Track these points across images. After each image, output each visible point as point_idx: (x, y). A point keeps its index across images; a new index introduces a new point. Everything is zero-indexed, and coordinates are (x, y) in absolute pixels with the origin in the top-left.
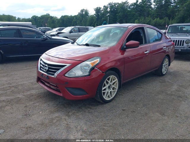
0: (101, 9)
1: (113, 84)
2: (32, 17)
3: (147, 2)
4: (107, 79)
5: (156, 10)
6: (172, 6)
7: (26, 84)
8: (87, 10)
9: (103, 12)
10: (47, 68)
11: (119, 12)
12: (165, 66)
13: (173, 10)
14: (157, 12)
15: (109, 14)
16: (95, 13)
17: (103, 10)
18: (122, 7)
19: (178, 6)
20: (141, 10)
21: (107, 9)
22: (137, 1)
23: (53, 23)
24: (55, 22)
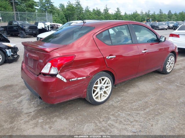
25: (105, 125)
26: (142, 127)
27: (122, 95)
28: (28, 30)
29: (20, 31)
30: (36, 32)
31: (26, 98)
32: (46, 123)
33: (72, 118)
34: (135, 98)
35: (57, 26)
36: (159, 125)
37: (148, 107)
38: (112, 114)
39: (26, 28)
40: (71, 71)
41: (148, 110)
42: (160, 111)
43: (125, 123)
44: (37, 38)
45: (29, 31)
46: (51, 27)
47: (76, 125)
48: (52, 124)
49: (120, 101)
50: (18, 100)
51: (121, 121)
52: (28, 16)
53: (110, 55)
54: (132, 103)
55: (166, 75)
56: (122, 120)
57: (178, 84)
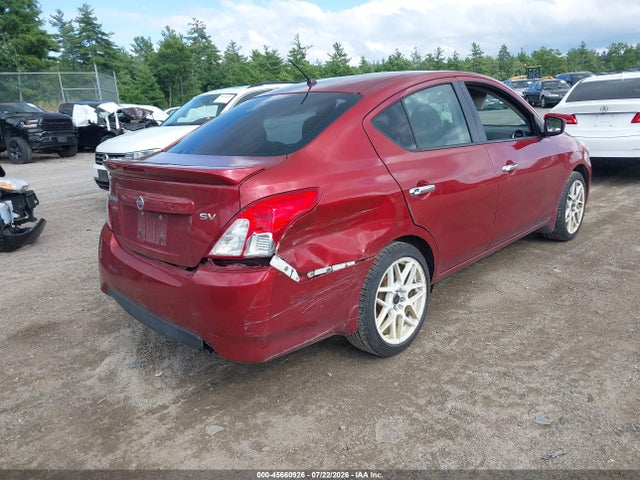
25: (442, 415)
26: (563, 407)
27: (454, 317)
28: (40, 134)
29: (8, 140)
30: (68, 138)
31: (127, 362)
32: (237, 436)
33: (321, 407)
34: (498, 322)
35: (144, 114)
36: (613, 396)
37: (552, 347)
38: (447, 378)
39: (32, 125)
40: (310, 242)
41: (556, 354)
42: (594, 353)
43: (502, 401)
44: (98, 154)
45: (44, 135)
46: (121, 119)
47: (343, 427)
48: (258, 436)
49: (455, 337)
50: (98, 370)
51: (486, 398)
52: (26, 86)
53: (420, 184)
54: (496, 338)
55: (566, 244)
56: (489, 393)
57: (613, 268)
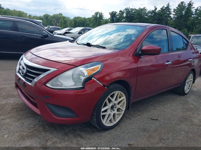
0: (117, 14)
1: (119, 103)
2: (43, 16)
3: (166, 11)
4: (109, 96)
5: (175, 20)
6: (193, 17)
7: (7, 88)
8: (101, 14)
9: (119, 17)
10: (25, 71)
11: (136, 19)
12: (188, 82)
13: (193, 22)
14: (176, 23)
15: (124, 20)
16: (110, 18)
17: (118, 15)
18: (139, 13)
19: (200, 18)
20: (159, 19)
21: (123, 14)
22: (156, 9)
23: (65, 24)
24: (67, 23)
